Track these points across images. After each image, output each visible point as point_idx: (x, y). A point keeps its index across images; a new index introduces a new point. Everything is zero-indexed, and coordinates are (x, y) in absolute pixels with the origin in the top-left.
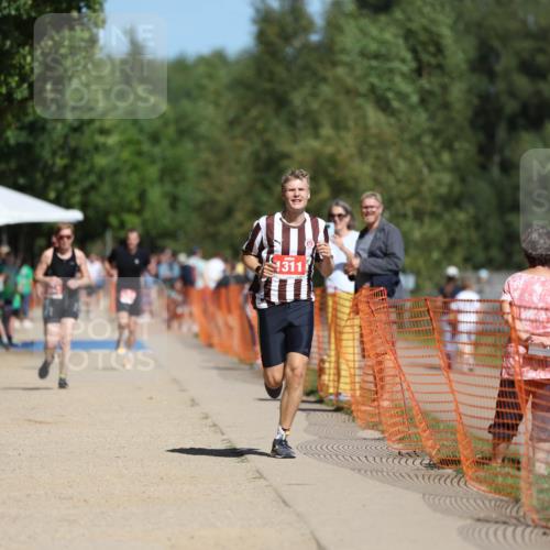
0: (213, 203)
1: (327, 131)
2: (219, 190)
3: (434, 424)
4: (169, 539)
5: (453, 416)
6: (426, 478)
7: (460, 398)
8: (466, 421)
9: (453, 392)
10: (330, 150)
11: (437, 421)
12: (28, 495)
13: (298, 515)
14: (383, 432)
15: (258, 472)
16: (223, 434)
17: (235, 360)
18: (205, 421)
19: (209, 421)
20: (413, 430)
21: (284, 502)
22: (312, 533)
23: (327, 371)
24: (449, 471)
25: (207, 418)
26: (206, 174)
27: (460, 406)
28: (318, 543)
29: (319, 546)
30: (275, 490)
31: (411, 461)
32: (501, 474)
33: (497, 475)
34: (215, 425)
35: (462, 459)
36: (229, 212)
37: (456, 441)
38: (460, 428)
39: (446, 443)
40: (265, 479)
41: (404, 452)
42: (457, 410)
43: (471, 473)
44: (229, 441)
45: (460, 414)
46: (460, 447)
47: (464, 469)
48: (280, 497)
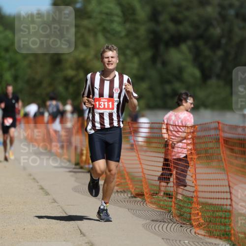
0: (34, 79)
3: (133, 179)
5: (141, 174)
6: (129, 202)
7: (144, 166)
8: (147, 177)
9: (141, 163)
11: (134, 177)
15: (54, 199)
16: (38, 182)
18: (30, 177)
19: (32, 177)
20: (123, 181)
21: (65, 213)
22: (78, 227)
24: (138, 199)
25: (30, 175)
26: (30, 67)
27: (144, 170)
28: (81, 231)
29: (81, 233)
30: (61, 208)
31: (122, 194)
32: (162, 200)
33: (160, 200)
34: (34, 179)
35: (145, 193)
36: (40, 84)
37: (142, 185)
38: (144, 179)
39: (138, 186)
40: (57, 203)
41: (119, 190)
42: (142, 172)
43: (149, 200)
44: (41, 186)
45: (144, 174)
46: (144, 188)
47: (146, 198)
48: (63, 211)
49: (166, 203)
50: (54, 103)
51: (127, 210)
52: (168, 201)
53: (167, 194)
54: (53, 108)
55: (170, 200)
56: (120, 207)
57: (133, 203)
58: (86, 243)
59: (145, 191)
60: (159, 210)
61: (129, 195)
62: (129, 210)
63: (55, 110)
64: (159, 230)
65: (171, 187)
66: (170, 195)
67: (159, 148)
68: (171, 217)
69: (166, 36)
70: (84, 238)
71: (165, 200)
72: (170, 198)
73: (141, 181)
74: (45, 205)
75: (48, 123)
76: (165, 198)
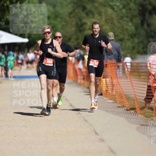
1: (96, 15)
4: (53, 131)
5: (134, 96)
6: (126, 113)
7: (136, 91)
8: (137, 97)
9: (134, 89)
11: (129, 97)
12: (14, 119)
13: (90, 124)
14: (114, 100)
15: (78, 112)
16: (69, 102)
20: (122, 100)
21: (86, 121)
22: (94, 130)
24: (132, 111)
25: (64, 97)
27: (135, 93)
29: (96, 133)
30: (83, 117)
31: (121, 109)
32: (147, 112)
33: (146, 112)
34: (66, 99)
35: (136, 108)
38: (135, 99)
39: (132, 103)
40: (81, 114)
41: (120, 106)
42: (135, 94)
43: (139, 112)
44: (70, 104)
45: (136, 95)
46: (136, 104)
47: (137, 110)
48: (85, 119)
49: (150, 114)
50: (78, 51)
51: (125, 118)
52: (151, 113)
53: (150, 108)
54: (77, 54)
55: (152, 112)
56: (121, 116)
57: (129, 114)
58: (99, 139)
59: (137, 106)
60: (146, 118)
61: (126, 109)
62: (126, 118)
63: (79, 55)
64: (144, 131)
65: (152, 103)
66: (152, 109)
67: (145, 79)
68: (153, 123)
69: (150, 7)
70: (98, 136)
71: (149, 112)
72: (152, 110)
73: (134, 100)
75: (74, 64)
76: (149, 111)
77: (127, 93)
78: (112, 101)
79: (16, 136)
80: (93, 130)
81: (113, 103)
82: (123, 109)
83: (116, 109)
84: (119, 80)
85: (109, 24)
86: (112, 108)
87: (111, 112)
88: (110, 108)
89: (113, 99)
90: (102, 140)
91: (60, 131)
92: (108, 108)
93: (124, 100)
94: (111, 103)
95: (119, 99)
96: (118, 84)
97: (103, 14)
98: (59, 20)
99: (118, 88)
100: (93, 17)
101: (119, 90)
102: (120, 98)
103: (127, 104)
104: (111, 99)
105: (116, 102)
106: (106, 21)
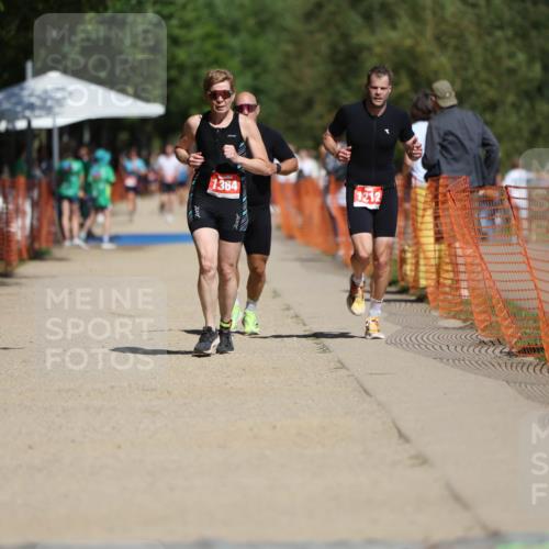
0: (295, 94)
1: (404, 21)
2: (299, 80)
3: (515, 312)
4: (251, 429)
5: (535, 304)
6: (509, 366)
9: (534, 280)
10: (408, 42)
11: (521, 309)
12: (112, 387)
13: (379, 404)
14: (465, 321)
15: (339, 361)
16: (305, 325)
17: (318, 252)
18: (287, 312)
19: (291, 313)
20: (494, 319)
21: (365, 391)
22: (394, 422)
23: (409, 261)
24: (530, 359)
25: (288, 309)
26: (285, 67)
27: (541, 293)
28: (399, 432)
29: (401, 435)
30: (356, 379)
31: (492, 349)
34: (297, 316)
35: (545, 345)
36: (309, 104)
37: (538, 328)
38: (541, 315)
39: (528, 331)
40: (348, 369)
41: (486, 340)
42: (539, 298)
45: (541, 301)
46: (542, 334)
47: (547, 355)
48: (362, 386)
51: (504, 383)
56: (488, 376)
57: (519, 369)
58: (412, 457)
59: (546, 342)
61: (507, 350)
62: (507, 382)
70: (407, 446)
73: (536, 320)
74: (321, 375)
77: (511, 296)
78: (458, 323)
79: (119, 447)
80: (391, 425)
81: (461, 328)
82: (497, 352)
83: (472, 348)
84: (484, 249)
85: (450, 51)
86: (459, 349)
87: (454, 361)
88: (452, 348)
89: (463, 317)
90: (422, 460)
91: (274, 427)
92: (445, 348)
93: (499, 319)
94: (454, 328)
95: (483, 317)
96: (478, 261)
97: (428, 15)
98: (271, 36)
99: (480, 277)
100: (394, 27)
101: (482, 285)
102: (485, 312)
103: (510, 332)
104: (454, 317)
105: (472, 326)
106: (438, 38)
